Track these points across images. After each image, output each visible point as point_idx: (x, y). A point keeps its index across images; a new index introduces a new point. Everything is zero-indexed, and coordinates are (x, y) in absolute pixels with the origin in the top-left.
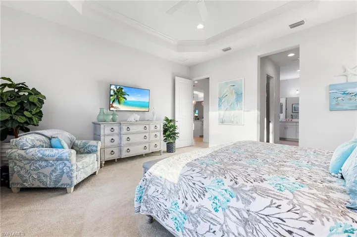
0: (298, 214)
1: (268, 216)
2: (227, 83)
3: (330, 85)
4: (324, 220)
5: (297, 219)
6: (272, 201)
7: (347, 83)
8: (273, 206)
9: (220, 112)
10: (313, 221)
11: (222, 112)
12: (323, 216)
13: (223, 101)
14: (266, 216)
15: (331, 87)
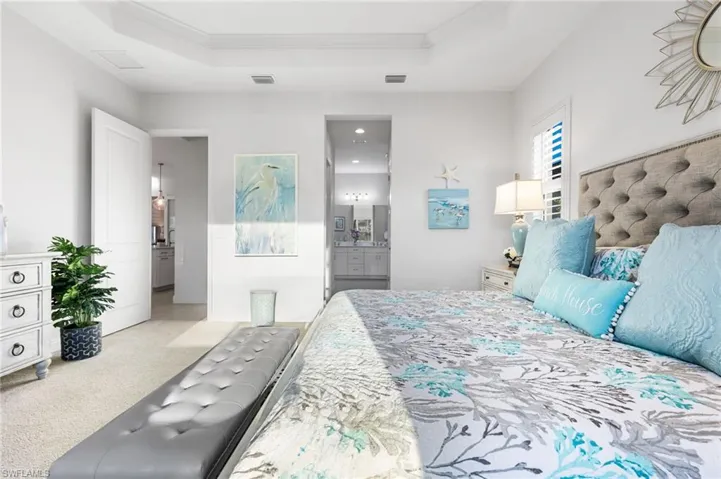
0: (501, 434)
1: (455, 462)
2: (258, 160)
3: (429, 190)
4: (540, 432)
5: (505, 447)
6: (448, 424)
7: (447, 189)
8: (455, 433)
9: (239, 225)
10: (529, 442)
11: (246, 227)
12: (534, 425)
13: (247, 200)
14: (452, 464)
15: (430, 193)
